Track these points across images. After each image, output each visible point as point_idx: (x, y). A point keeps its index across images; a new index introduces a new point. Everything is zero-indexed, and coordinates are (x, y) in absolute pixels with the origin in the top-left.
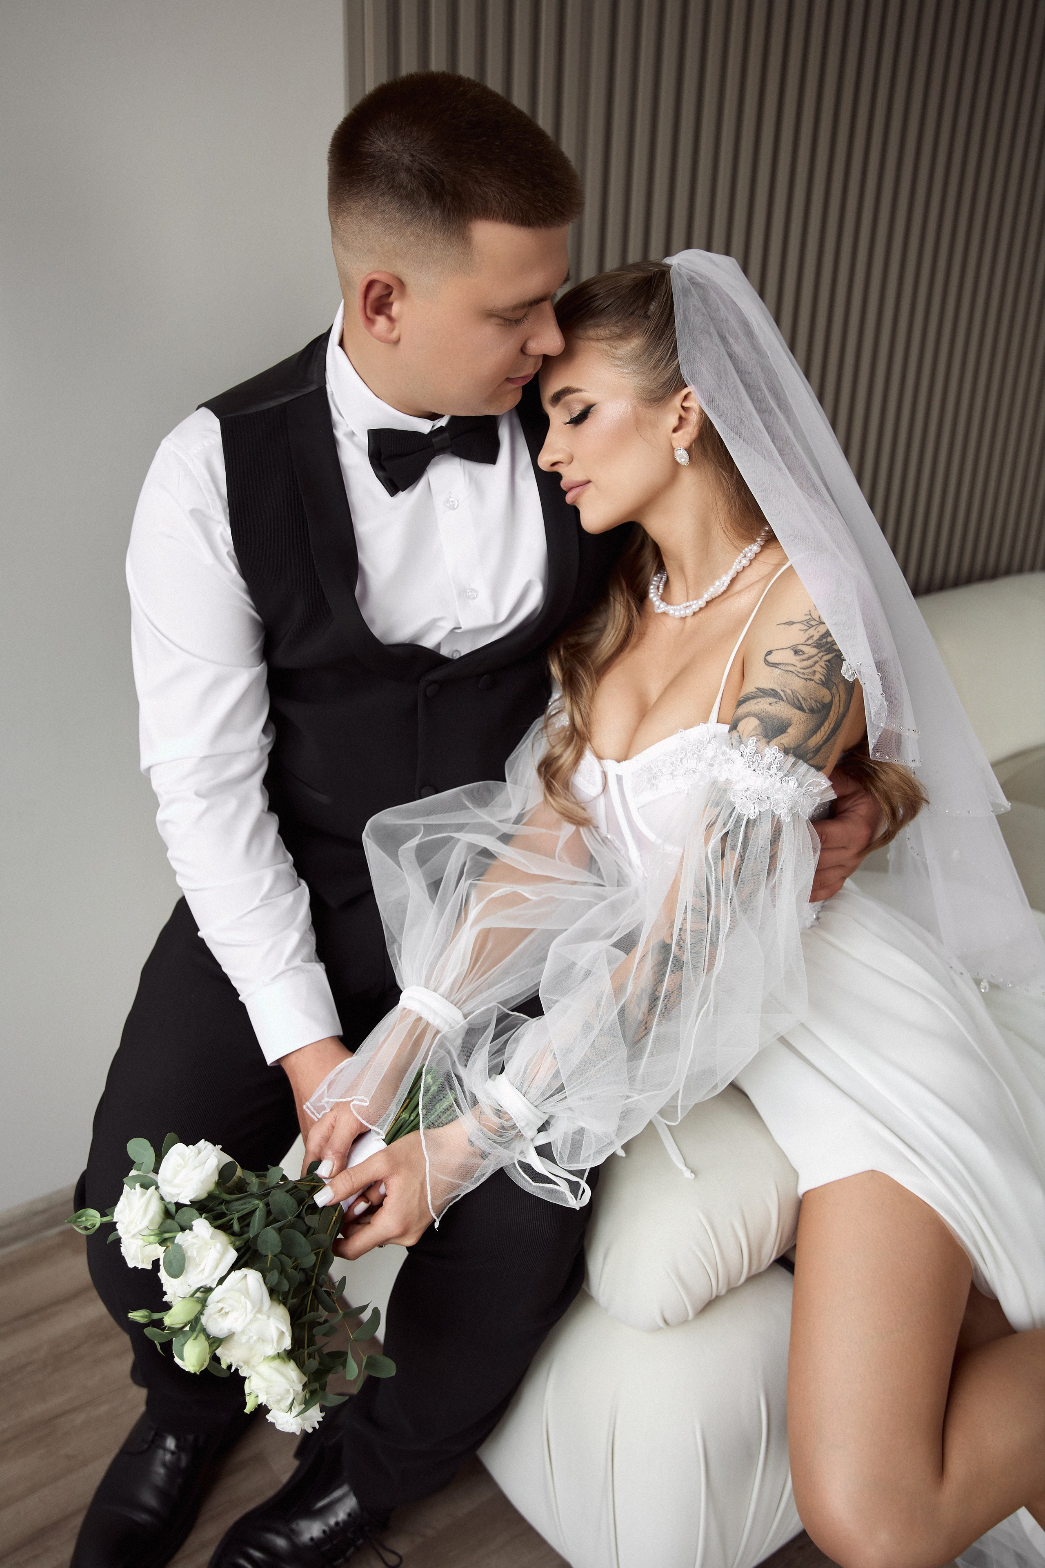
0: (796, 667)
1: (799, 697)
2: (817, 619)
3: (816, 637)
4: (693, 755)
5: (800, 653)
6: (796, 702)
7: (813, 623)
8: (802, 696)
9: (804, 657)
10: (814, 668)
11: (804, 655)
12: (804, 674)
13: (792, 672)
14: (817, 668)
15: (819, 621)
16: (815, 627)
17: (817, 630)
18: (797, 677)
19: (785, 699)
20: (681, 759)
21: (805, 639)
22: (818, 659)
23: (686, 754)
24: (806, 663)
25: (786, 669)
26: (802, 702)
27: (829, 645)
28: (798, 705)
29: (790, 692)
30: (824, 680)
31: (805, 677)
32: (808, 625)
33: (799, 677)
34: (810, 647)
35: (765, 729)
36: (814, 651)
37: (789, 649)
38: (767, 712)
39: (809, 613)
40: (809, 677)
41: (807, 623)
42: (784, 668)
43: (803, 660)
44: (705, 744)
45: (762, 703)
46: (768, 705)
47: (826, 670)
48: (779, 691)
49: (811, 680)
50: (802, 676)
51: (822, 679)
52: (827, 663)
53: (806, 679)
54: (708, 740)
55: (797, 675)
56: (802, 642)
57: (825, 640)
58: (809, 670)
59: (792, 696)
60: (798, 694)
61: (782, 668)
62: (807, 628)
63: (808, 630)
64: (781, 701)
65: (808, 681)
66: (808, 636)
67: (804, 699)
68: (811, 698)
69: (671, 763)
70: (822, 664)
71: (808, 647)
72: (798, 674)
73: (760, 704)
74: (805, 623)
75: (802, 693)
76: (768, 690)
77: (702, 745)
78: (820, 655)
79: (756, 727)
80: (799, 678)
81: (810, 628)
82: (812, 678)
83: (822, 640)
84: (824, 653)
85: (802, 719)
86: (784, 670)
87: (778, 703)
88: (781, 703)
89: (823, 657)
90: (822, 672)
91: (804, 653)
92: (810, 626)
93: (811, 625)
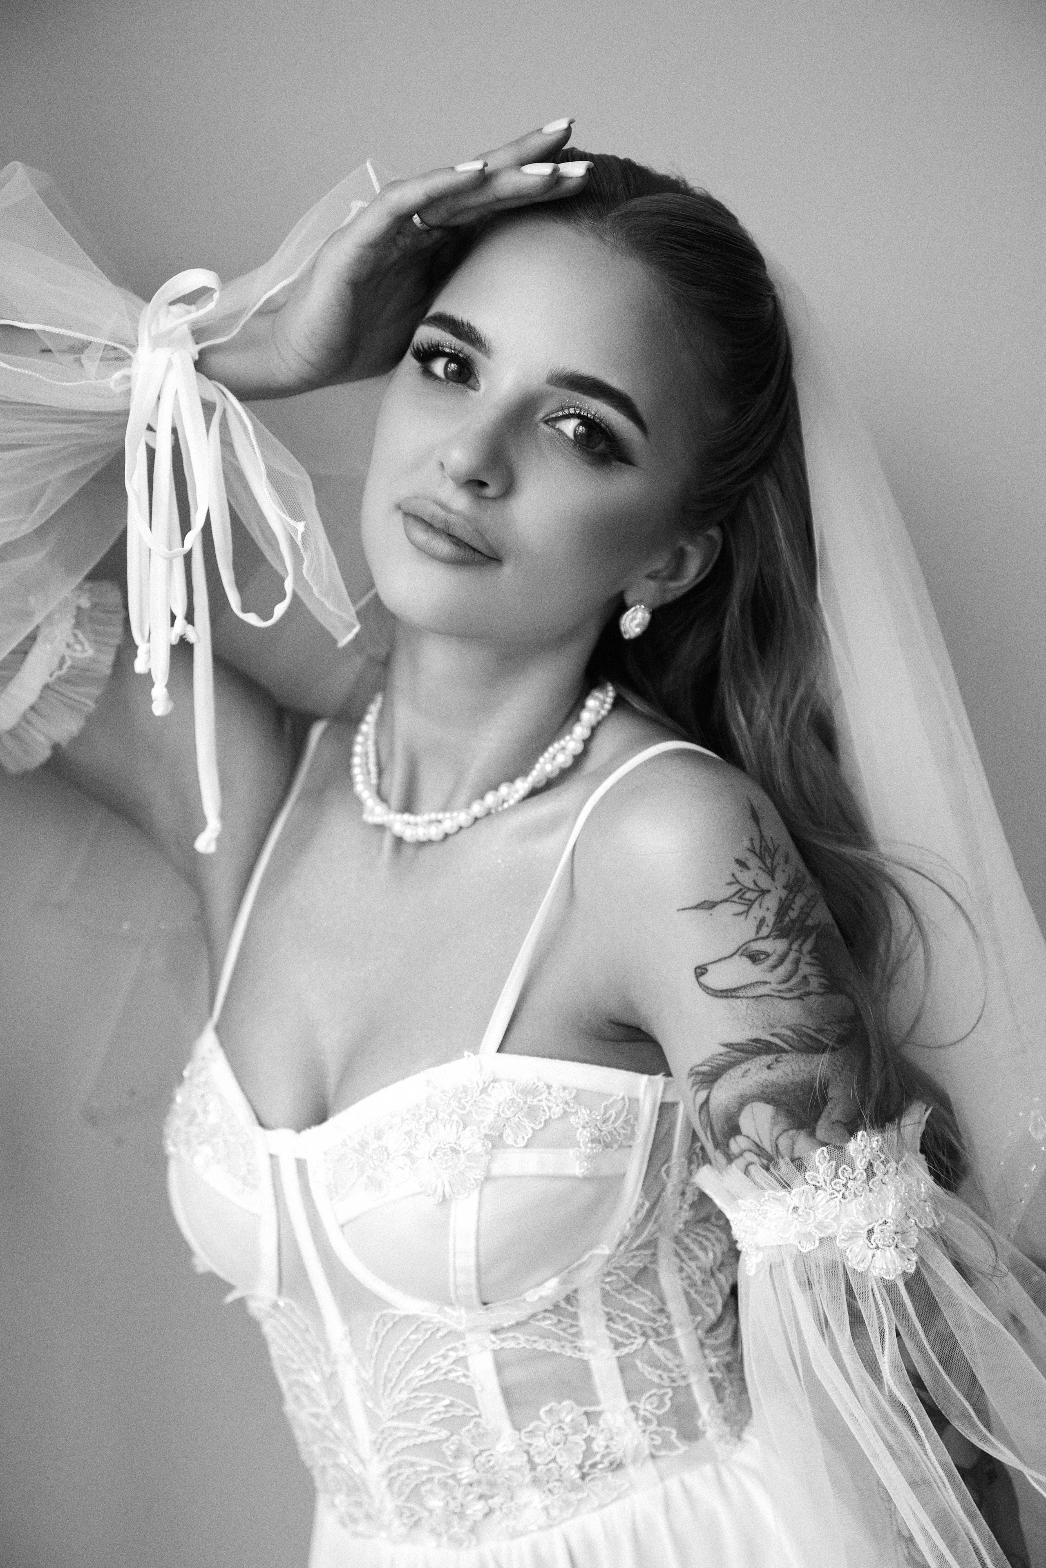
0: (770, 983)
1: (809, 1031)
2: (752, 886)
3: (770, 919)
4: (450, 1115)
5: (762, 957)
6: (809, 1042)
7: (749, 895)
8: (813, 1027)
9: (771, 961)
10: (801, 973)
11: (770, 958)
12: (790, 990)
13: (768, 995)
14: (804, 969)
15: (757, 889)
16: (757, 902)
17: (764, 906)
18: (782, 1000)
19: (789, 1048)
20: (427, 1125)
21: (754, 929)
22: (798, 954)
23: (437, 1115)
24: (782, 971)
25: (756, 994)
26: (820, 1037)
27: (798, 925)
28: (815, 1046)
29: (788, 1033)
30: (828, 983)
31: (796, 993)
32: (743, 901)
33: (786, 999)
34: (771, 939)
35: (790, 1114)
36: (780, 946)
37: (736, 957)
38: (773, 1084)
39: (732, 879)
40: (802, 991)
41: (741, 898)
42: (751, 993)
43: (774, 967)
44: (475, 1095)
45: (753, 1070)
46: (767, 1071)
47: (819, 966)
48: (769, 1038)
49: (808, 994)
50: (790, 995)
51: (824, 985)
52: (815, 954)
53: (799, 998)
54: (481, 1087)
55: (781, 997)
56: (753, 936)
57: (787, 919)
58: (794, 980)
59: (795, 1037)
60: (804, 1029)
61: (741, 995)
62: (746, 908)
63: (749, 910)
64: (783, 1054)
65: (805, 998)
66: (756, 923)
67: (819, 1030)
68: (829, 1023)
69: (405, 1134)
70: (807, 958)
71: (767, 940)
72: (781, 994)
73: (750, 1074)
74: (736, 899)
75: (809, 1023)
76: (747, 1044)
77: (469, 1098)
78: (795, 946)
79: (773, 1118)
80: (787, 1001)
81: (750, 906)
82: (808, 989)
83: (781, 921)
84: (799, 942)
85: (838, 1064)
86: (753, 997)
87: (780, 1059)
88: (785, 1057)
89: (803, 947)
90: (815, 973)
91: (768, 955)
92: (747, 902)
93: (750, 900)
